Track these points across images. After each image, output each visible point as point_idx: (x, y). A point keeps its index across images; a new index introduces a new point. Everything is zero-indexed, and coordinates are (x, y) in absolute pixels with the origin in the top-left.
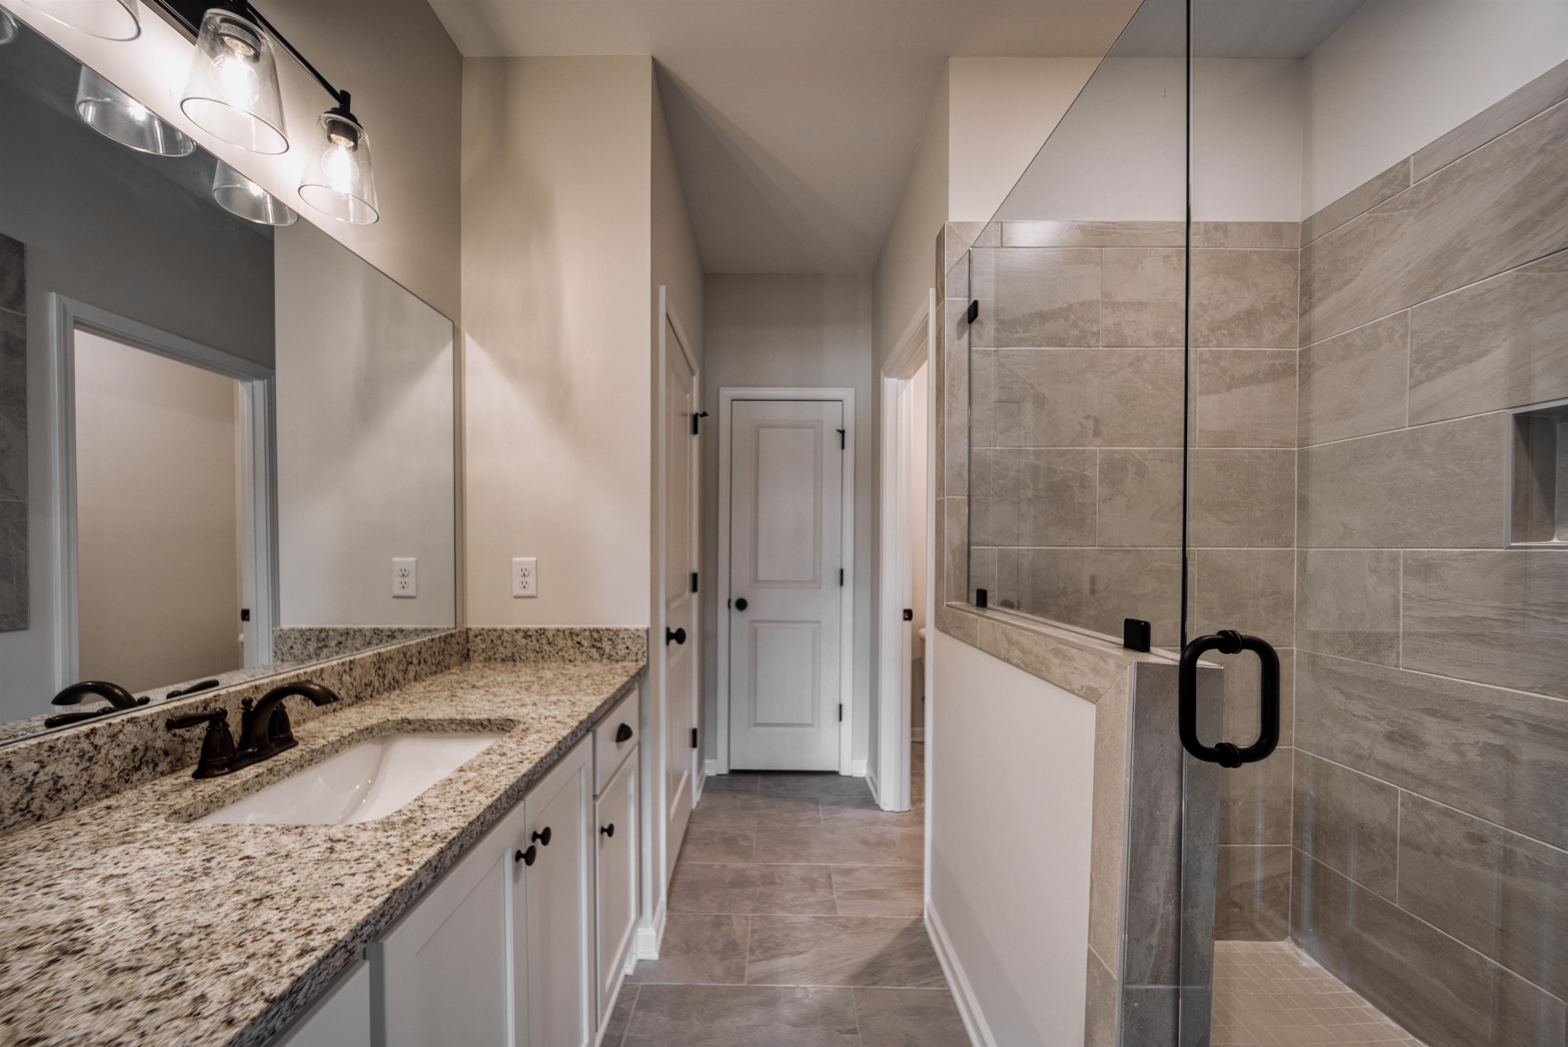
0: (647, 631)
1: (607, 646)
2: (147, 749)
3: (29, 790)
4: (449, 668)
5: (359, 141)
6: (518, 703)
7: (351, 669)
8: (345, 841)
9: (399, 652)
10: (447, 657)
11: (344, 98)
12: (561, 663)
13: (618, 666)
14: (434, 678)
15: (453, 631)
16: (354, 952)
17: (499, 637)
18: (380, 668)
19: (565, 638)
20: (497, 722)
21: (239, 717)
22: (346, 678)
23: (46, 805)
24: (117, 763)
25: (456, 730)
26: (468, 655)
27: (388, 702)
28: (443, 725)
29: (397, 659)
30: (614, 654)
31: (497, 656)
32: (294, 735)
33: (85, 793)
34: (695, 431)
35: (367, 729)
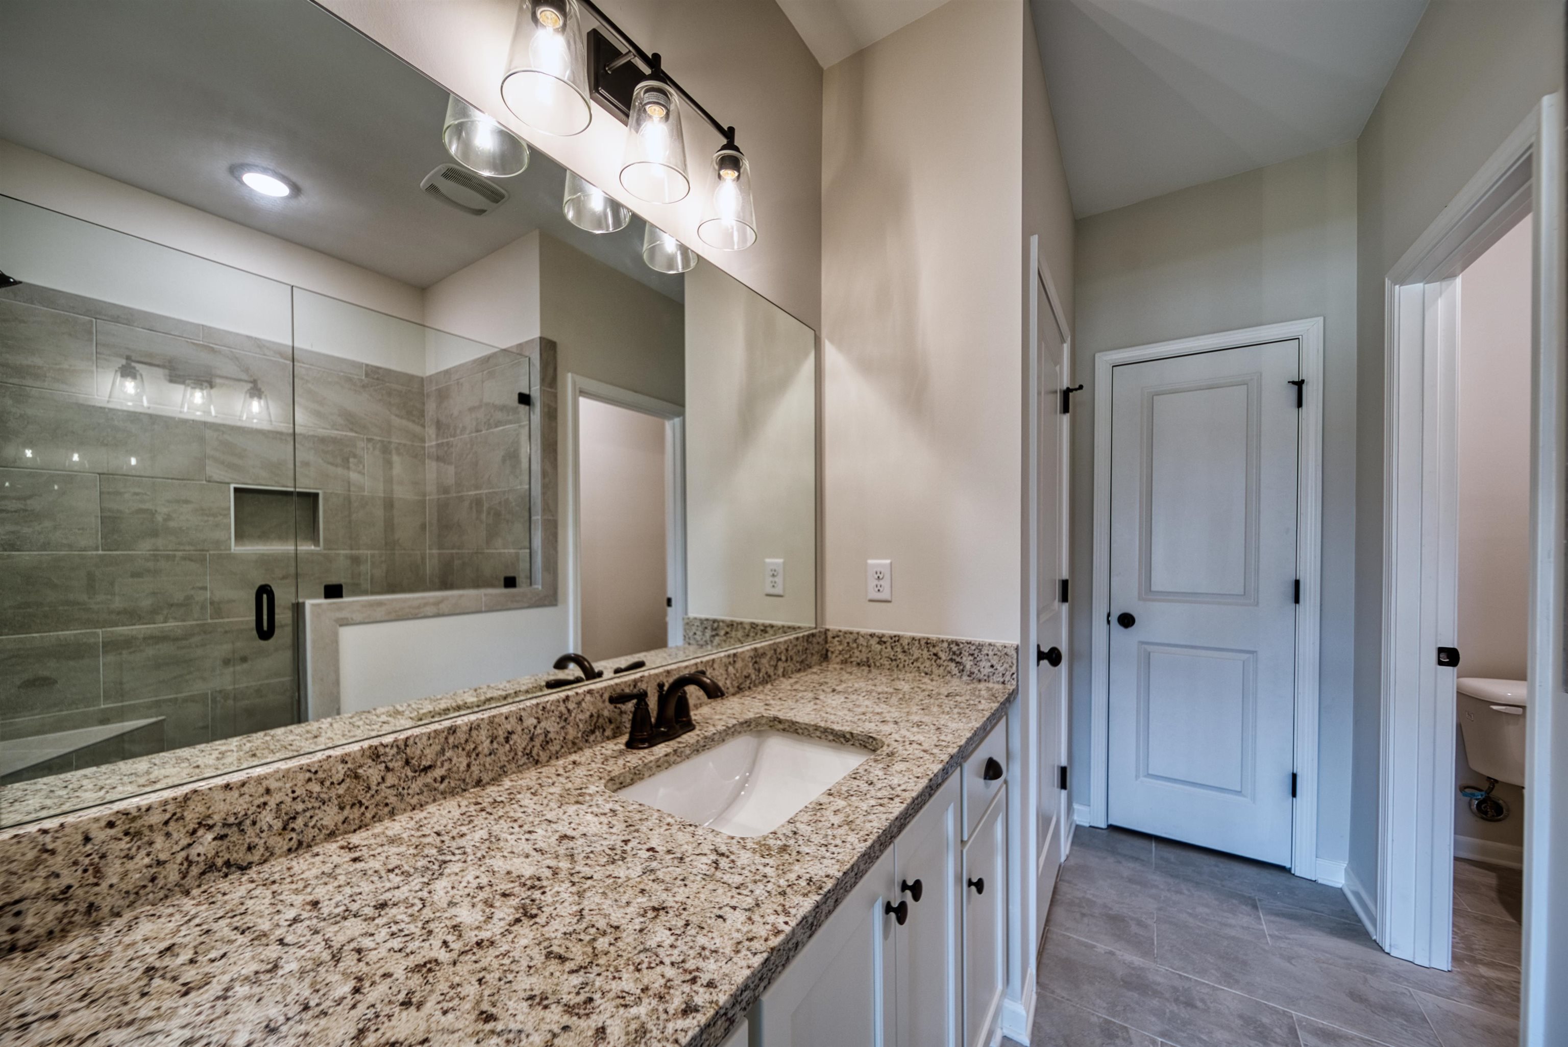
0: (1017, 649)
1: (968, 663)
2: (598, 716)
3: (532, 739)
4: (810, 667)
5: (742, 170)
6: (878, 717)
7: (734, 662)
8: (728, 857)
9: (771, 649)
10: (809, 656)
11: (729, 134)
12: (917, 674)
13: (982, 686)
14: (798, 675)
15: (814, 631)
16: (734, 1021)
17: (855, 641)
18: (756, 662)
19: (920, 648)
20: (860, 737)
21: (656, 698)
22: (731, 669)
23: (541, 753)
24: (581, 726)
25: (820, 738)
26: (827, 655)
27: (761, 697)
28: (809, 731)
29: (769, 656)
30: (976, 671)
31: (852, 659)
32: (693, 717)
33: (562, 747)
34: (1066, 409)
35: (746, 722)
